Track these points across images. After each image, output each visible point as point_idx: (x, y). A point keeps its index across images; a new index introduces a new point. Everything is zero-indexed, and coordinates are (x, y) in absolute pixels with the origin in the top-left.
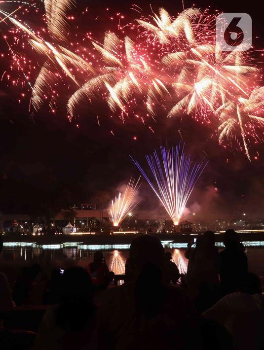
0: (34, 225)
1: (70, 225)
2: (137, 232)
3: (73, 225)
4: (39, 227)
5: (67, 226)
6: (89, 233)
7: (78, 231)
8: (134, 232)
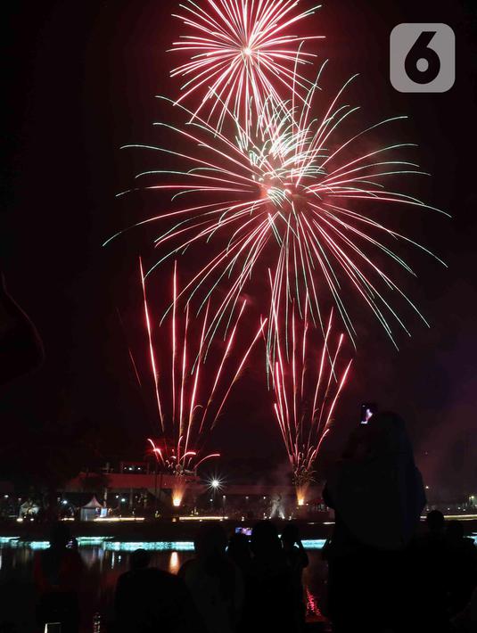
0: (23, 502)
1: (94, 503)
2: (226, 518)
3: (102, 503)
4: (32, 507)
5: (90, 505)
6: (132, 519)
7: (109, 515)
8: (220, 518)
